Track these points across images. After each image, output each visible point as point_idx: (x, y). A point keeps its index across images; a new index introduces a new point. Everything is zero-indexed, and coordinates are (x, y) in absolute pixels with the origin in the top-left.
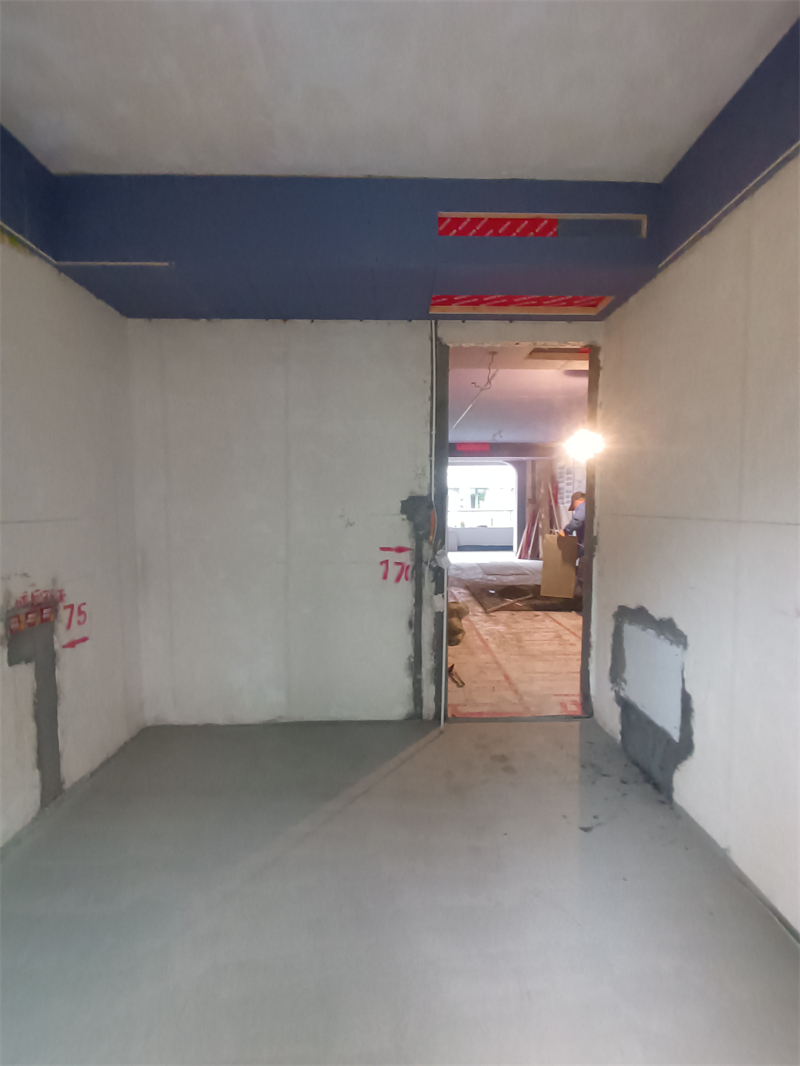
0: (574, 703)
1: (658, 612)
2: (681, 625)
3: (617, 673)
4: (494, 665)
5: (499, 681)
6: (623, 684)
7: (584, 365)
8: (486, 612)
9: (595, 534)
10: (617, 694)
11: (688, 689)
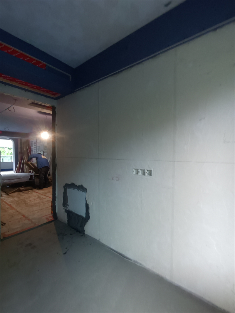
0: (50, 217)
1: (78, 184)
2: (85, 186)
3: (65, 203)
4: (17, 213)
5: (21, 218)
6: (67, 206)
7: (50, 112)
8: (7, 194)
9: (56, 163)
10: (66, 210)
11: (87, 203)
